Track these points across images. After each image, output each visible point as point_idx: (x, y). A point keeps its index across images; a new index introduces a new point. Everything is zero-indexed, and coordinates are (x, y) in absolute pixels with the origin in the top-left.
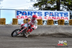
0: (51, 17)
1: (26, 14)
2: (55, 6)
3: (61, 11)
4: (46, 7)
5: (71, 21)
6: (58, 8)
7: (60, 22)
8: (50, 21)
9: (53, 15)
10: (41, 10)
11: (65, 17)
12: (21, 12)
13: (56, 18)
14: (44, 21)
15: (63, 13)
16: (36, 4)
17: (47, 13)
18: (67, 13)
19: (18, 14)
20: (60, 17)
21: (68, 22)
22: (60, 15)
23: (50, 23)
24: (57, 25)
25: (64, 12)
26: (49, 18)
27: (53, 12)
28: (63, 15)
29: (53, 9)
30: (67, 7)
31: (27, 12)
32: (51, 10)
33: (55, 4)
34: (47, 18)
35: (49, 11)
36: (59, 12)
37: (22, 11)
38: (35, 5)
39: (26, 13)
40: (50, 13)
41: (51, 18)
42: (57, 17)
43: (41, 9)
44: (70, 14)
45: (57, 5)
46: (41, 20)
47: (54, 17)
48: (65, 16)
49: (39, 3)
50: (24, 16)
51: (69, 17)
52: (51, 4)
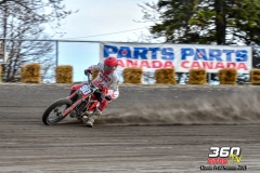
0: (200, 61)
1: (129, 55)
2: (210, 31)
3: (227, 44)
4: (186, 35)
5: (256, 73)
6: (219, 37)
7: (224, 76)
8: (198, 73)
9: (205, 58)
10: (174, 42)
11: (238, 63)
12: (115, 50)
13: (214, 65)
14: (180, 74)
15: (233, 51)
16: (159, 25)
17: (188, 52)
18: (244, 51)
19: (106, 54)
20: (225, 63)
21: (248, 76)
22: (224, 56)
23: (197, 79)
24: (216, 83)
25: (236, 49)
26: (193, 66)
27: (207, 48)
28: (233, 56)
29: (205, 40)
30: (244, 34)
31: (132, 49)
32: (201, 43)
33: (212, 27)
34: (186, 65)
35: (195, 47)
36: (221, 48)
37: (119, 47)
38: (156, 29)
39: (129, 52)
40: (198, 50)
41: (199, 65)
42: (215, 62)
43: (170, 40)
44: (254, 53)
45: (217, 29)
46: (171, 71)
47: (209, 62)
48: (238, 60)
49: (167, 23)
50: (124, 60)
51: (249, 63)
52: (199, 25)
